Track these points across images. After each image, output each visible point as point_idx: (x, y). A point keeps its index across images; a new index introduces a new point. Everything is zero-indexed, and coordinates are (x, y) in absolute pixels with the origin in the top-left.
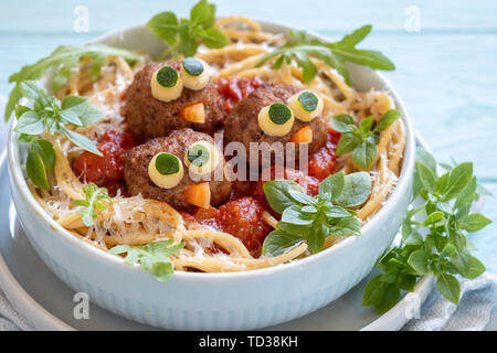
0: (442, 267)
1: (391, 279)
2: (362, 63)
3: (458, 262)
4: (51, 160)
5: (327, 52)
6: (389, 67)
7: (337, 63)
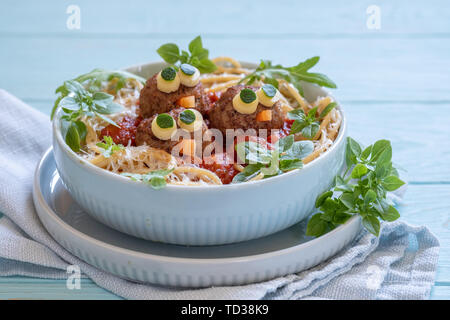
0: (367, 211)
1: (329, 219)
2: (313, 81)
3: (379, 207)
4: (84, 134)
5: (287, 73)
6: (332, 86)
7: (294, 80)
